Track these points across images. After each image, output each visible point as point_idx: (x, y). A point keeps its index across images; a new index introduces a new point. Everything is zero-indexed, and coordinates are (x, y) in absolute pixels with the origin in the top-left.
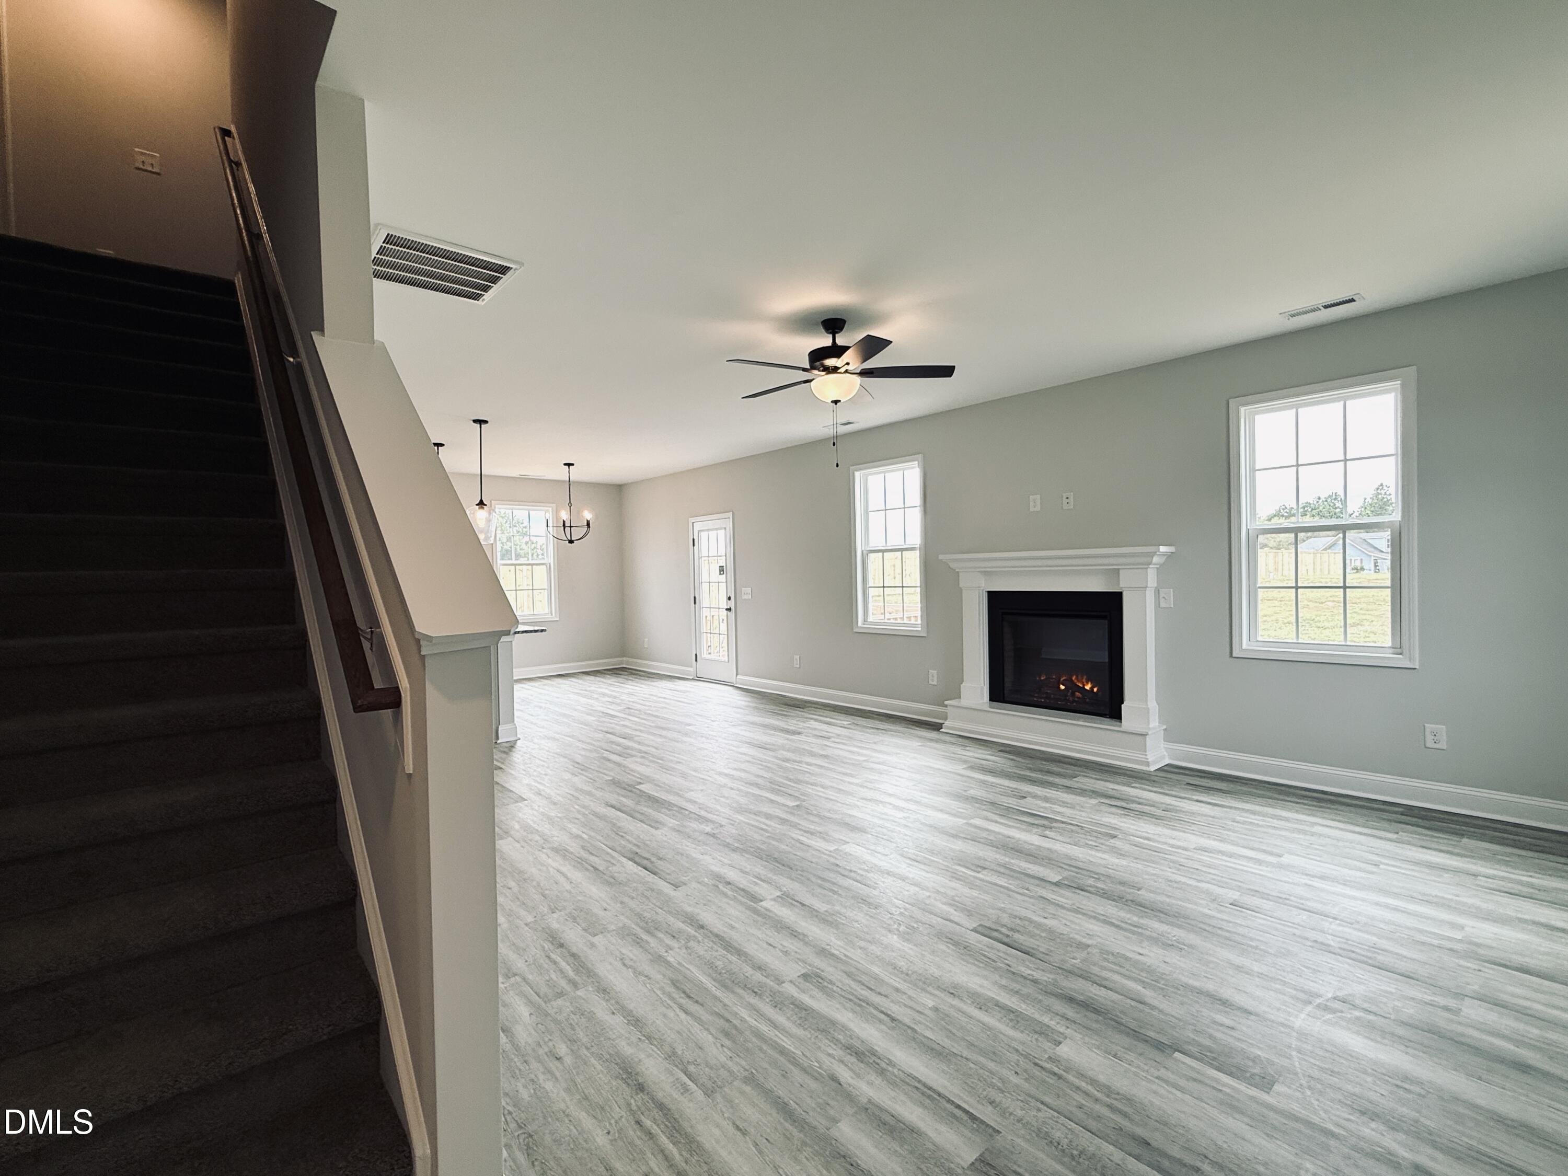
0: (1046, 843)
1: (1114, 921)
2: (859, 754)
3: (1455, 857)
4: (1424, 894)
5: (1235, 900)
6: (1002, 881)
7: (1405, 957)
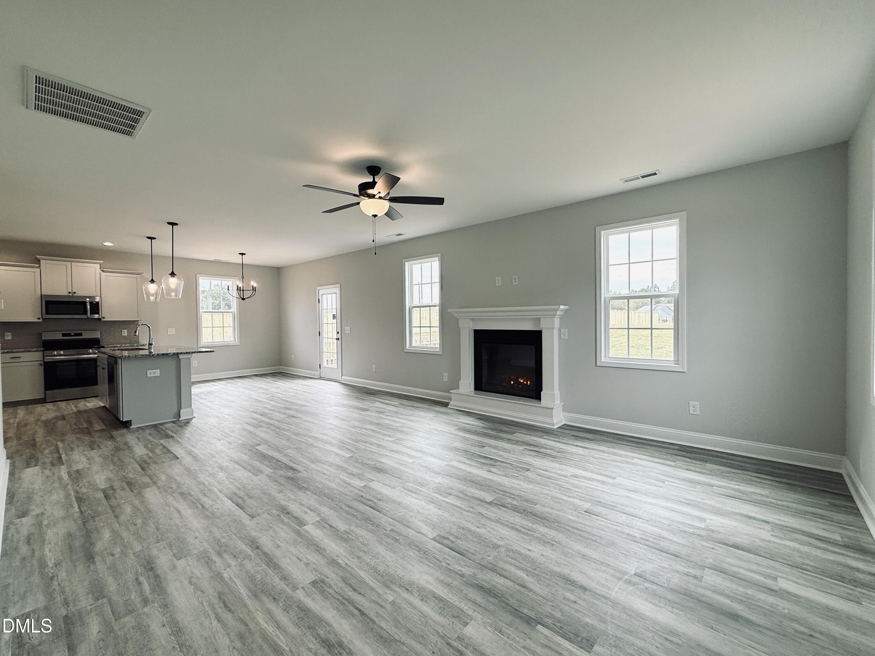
0: (489, 476)
1: (518, 527)
2: (398, 422)
3: (702, 475)
4: (687, 499)
5: (588, 509)
6: (458, 503)
7: (675, 542)
